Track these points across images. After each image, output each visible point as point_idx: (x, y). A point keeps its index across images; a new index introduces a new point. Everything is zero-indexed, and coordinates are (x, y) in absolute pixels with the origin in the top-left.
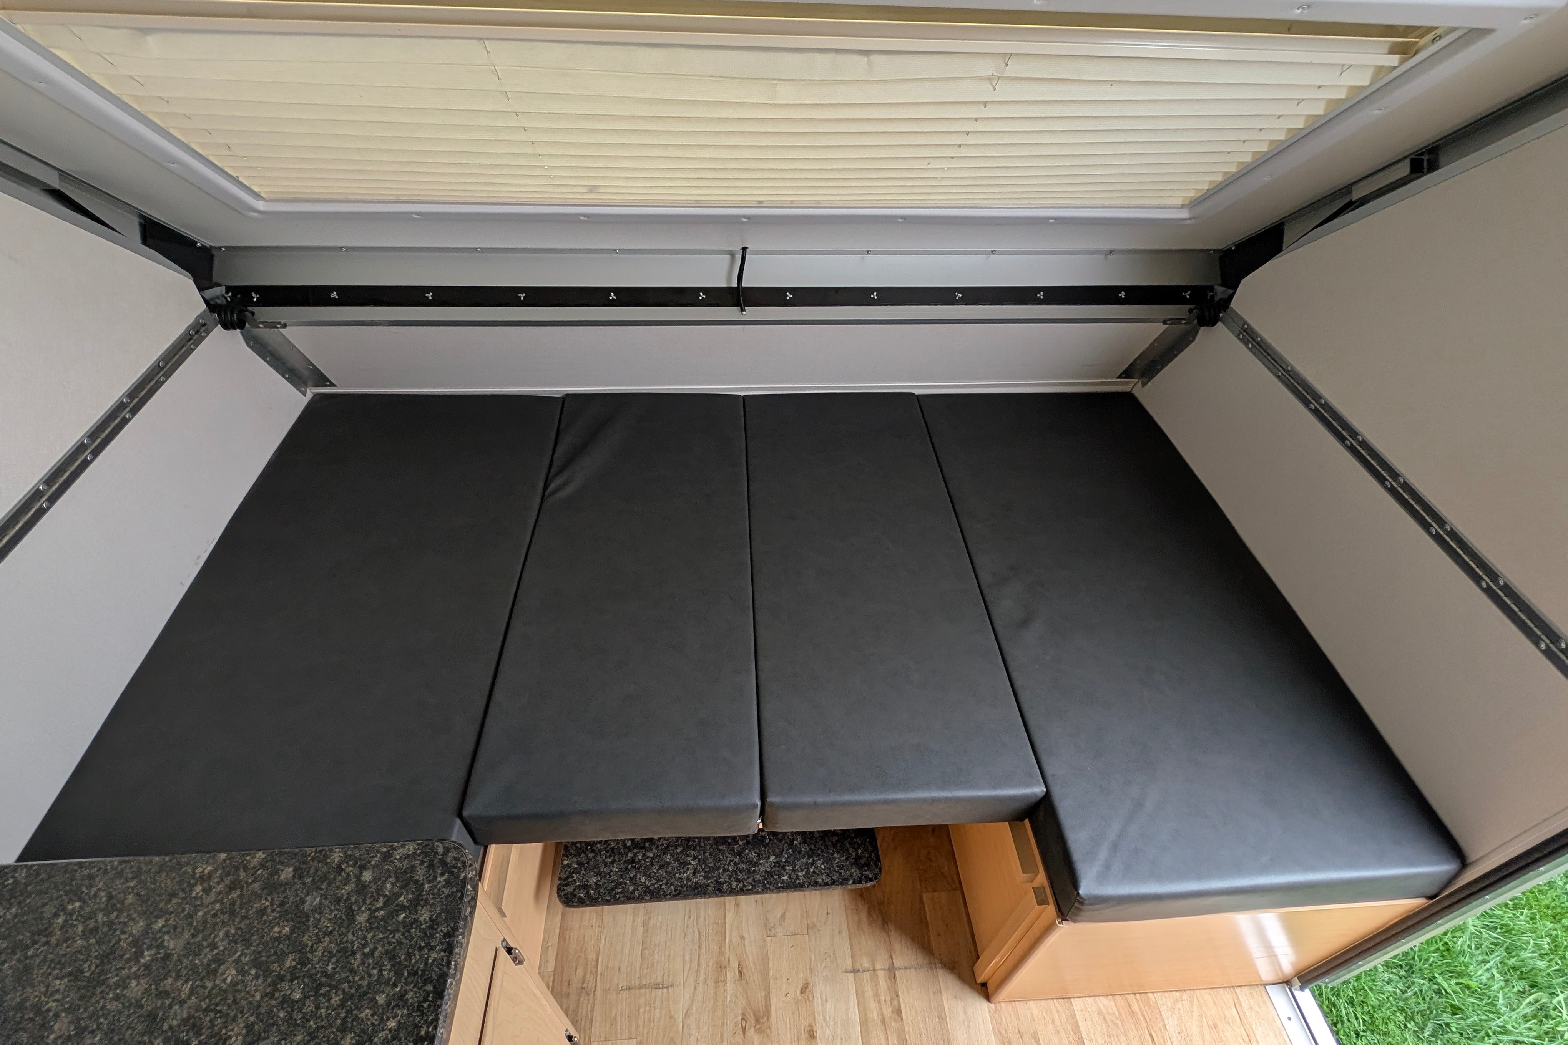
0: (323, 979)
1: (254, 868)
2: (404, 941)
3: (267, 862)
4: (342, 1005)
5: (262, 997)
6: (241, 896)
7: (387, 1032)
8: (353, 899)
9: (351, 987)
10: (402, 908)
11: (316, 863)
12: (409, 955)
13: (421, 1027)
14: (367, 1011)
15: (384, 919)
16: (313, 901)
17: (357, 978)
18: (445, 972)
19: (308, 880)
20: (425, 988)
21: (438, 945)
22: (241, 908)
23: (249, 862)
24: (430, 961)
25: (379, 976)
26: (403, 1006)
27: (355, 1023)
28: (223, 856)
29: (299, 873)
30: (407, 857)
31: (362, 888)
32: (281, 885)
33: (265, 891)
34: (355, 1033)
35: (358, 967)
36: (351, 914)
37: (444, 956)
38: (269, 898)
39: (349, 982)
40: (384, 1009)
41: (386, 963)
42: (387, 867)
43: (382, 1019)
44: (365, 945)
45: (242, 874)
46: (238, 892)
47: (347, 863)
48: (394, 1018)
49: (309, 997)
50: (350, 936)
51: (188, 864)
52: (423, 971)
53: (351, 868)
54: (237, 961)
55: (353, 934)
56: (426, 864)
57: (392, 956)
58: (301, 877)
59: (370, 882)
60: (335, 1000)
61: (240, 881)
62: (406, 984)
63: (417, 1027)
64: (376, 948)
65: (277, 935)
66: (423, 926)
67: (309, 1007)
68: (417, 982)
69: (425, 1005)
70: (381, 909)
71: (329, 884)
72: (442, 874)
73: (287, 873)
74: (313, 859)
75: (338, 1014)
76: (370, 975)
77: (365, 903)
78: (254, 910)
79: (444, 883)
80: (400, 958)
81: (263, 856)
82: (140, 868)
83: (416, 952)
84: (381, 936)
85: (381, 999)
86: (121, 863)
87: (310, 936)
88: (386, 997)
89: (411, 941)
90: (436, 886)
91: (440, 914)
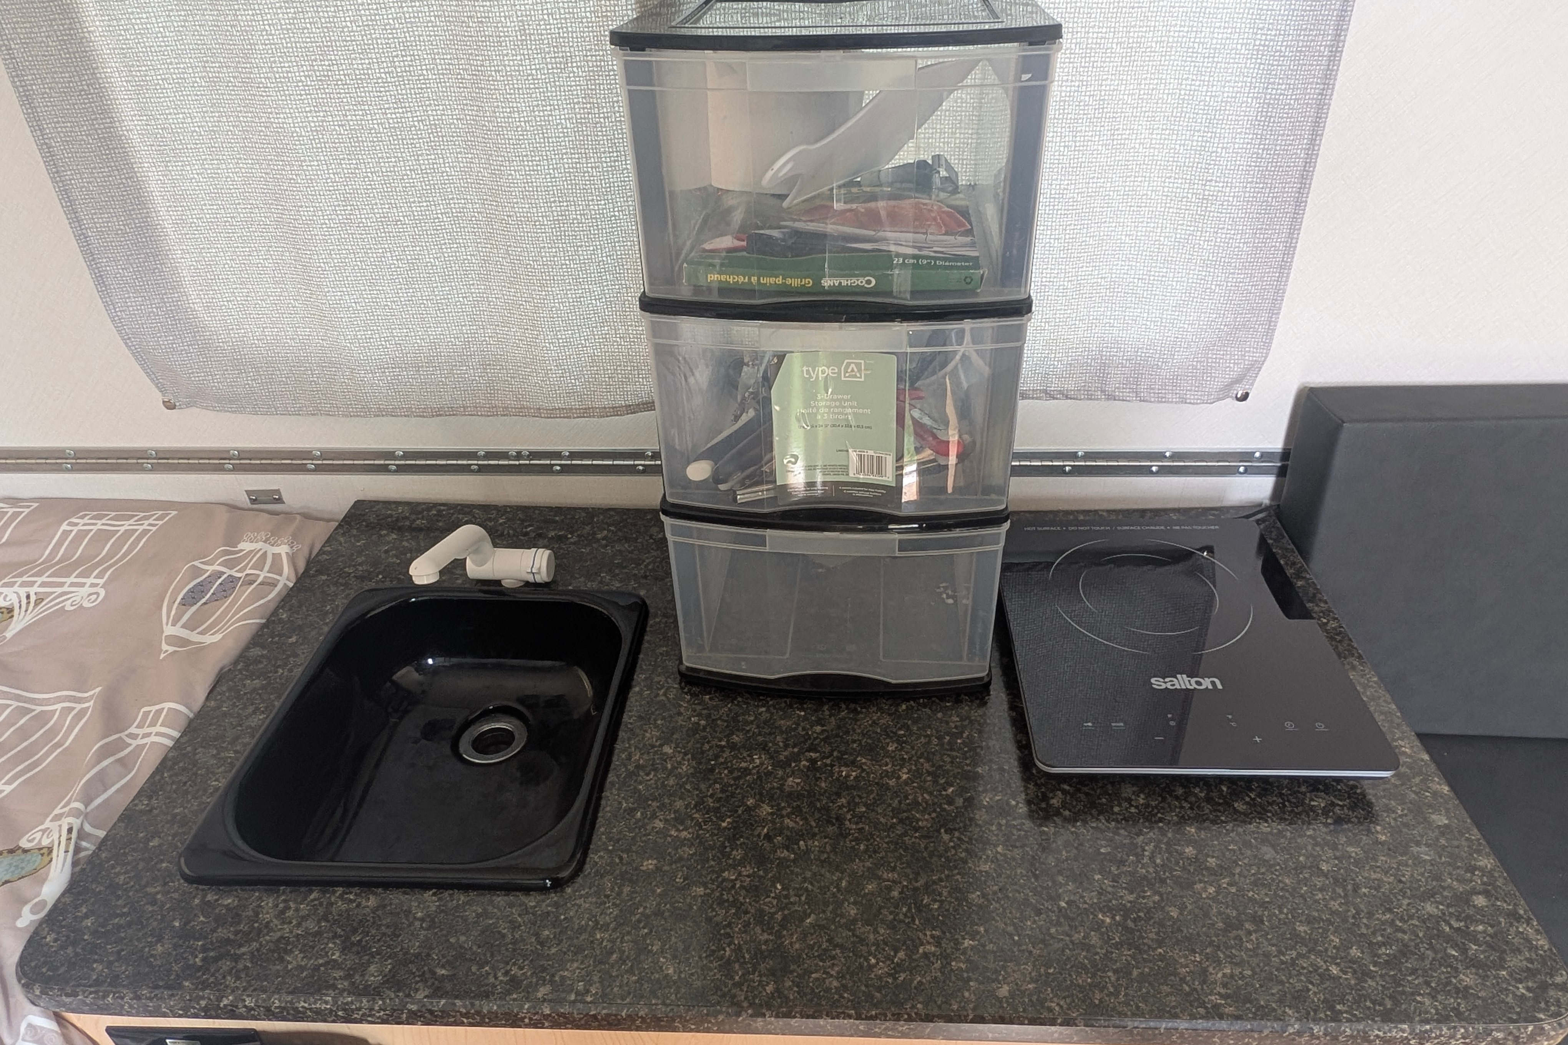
3: (1442, 797)
7: (1325, 967)
8: (1446, 893)
9: (1354, 917)
10: (1464, 951)
11: (1464, 843)
13: (1344, 1004)
14: (1338, 940)
16: (1426, 854)
29: (1444, 830)
31: (1464, 899)
33: (1410, 805)
38: (1406, 812)
41: (1394, 947)
42: (1502, 920)
45: (1417, 780)
47: (1483, 875)
48: (1341, 970)
49: (1327, 878)
50: (1405, 902)
51: (1403, 733)
52: (1403, 993)
53: (1479, 882)
54: (1333, 804)
55: (1409, 904)
58: (1443, 834)
59: (1474, 906)
64: (1404, 932)
66: (1454, 981)
67: (1319, 882)
68: (1388, 989)
69: (1368, 1004)
70: (1451, 927)
71: (1450, 864)
72: (1528, 989)
73: (1441, 820)
74: (1467, 839)
75: (1322, 911)
76: (1374, 934)
77: (1448, 906)
78: (1387, 802)
79: (1519, 994)
80: (1406, 962)
81: (1445, 792)
82: (1379, 698)
83: (1421, 980)
84: (1421, 935)
85: (1355, 952)
86: (1375, 682)
87: (1386, 862)
88: (1359, 957)
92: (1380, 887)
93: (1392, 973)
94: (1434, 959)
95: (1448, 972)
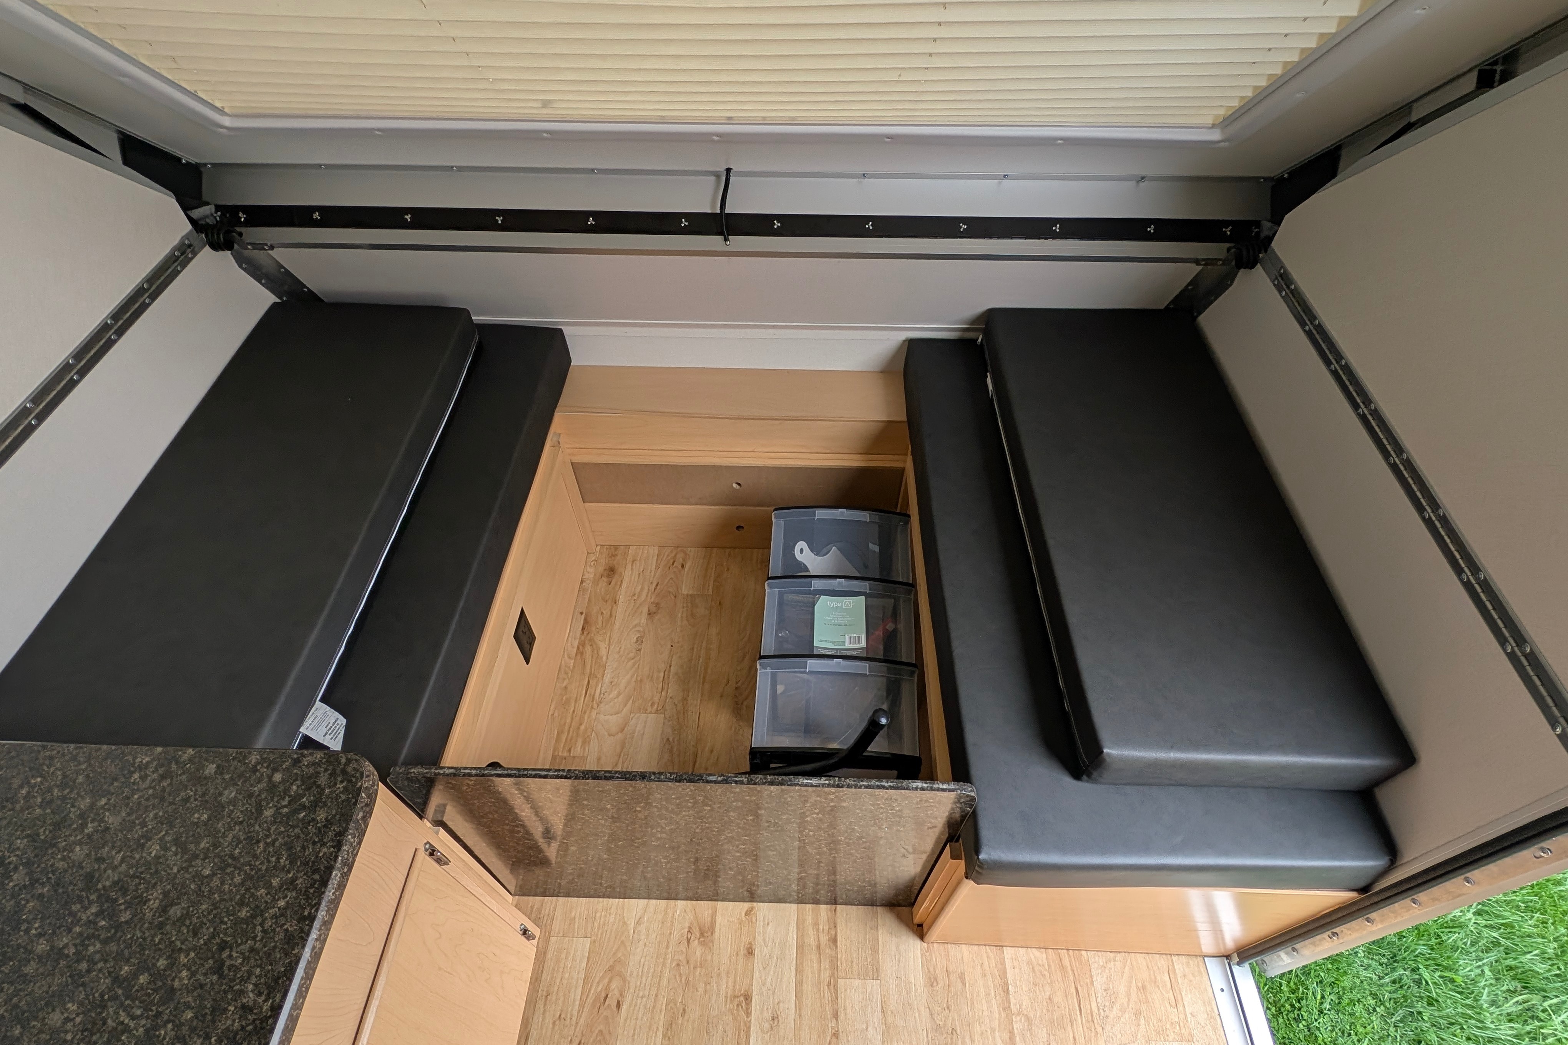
0: (230, 861)
1: (184, 762)
2: (302, 836)
3: (195, 757)
4: (243, 884)
5: (179, 871)
6: (171, 784)
7: (277, 910)
8: (263, 796)
9: (252, 869)
10: (304, 807)
11: (236, 763)
12: (304, 848)
13: (306, 908)
14: (263, 890)
15: (288, 816)
16: (230, 794)
17: (257, 863)
18: (331, 865)
19: (227, 777)
20: (314, 876)
21: (329, 841)
22: (170, 795)
23: (180, 756)
24: (321, 855)
25: (276, 863)
26: (293, 890)
27: (251, 900)
28: (159, 749)
29: (220, 770)
30: (314, 764)
31: (272, 787)
32: (206, 778)
33: (190, 783)
34: (250, 907)
35: (260, 853)
36: (260, 810)
37: (333, 852)
38: (194, 789)
39: (250, 865)
40: (276, 890)
41: (283, 853)
42: (295, 771)
43: (274, 898)
44: (267, 836)
45: (174, 766)
46: (169, 781)
47: (262, 765)
48: (284, 898)
49: (216, 874)
50: (257, 827)
51: (130, 754)
52: (313, 862)
53: (265, 770)
54: (161, 839)
55: (259, 825)
56: (329, 772)
57: (289, 847)
58: (222, 774)
59: (279, 783)
60: (238, 879)
61: (171, 772)
62: (298, 872)
63: (304, 909)
64: (277, 839)
65: (196, 820)
66: (319, 825)
67: (216, 882)
68: (307, 871)
69: (312, 891)
70: (285, 806)
71: (245, 782)
72: (342, 782)
73: (211, 769)
74: (234, 759)
75: (238, 891)
76: (269, 861)
77: (272, 800)
78: (180, 797)
79: (342, 789)
80: (296, 849)
81: (193, 753)
82: (90, 754)
83: (310, 846)
84: (282, 829)
85: (275, 882)
86: (76, 748)
87: (224, 825)
88: (280, 881)
89: (306, 836)
90: (335, 791)
91: (335, 816)
92: (238, 839)
93: (299, 863)
94: (301, 830)
95: (313, 826)
